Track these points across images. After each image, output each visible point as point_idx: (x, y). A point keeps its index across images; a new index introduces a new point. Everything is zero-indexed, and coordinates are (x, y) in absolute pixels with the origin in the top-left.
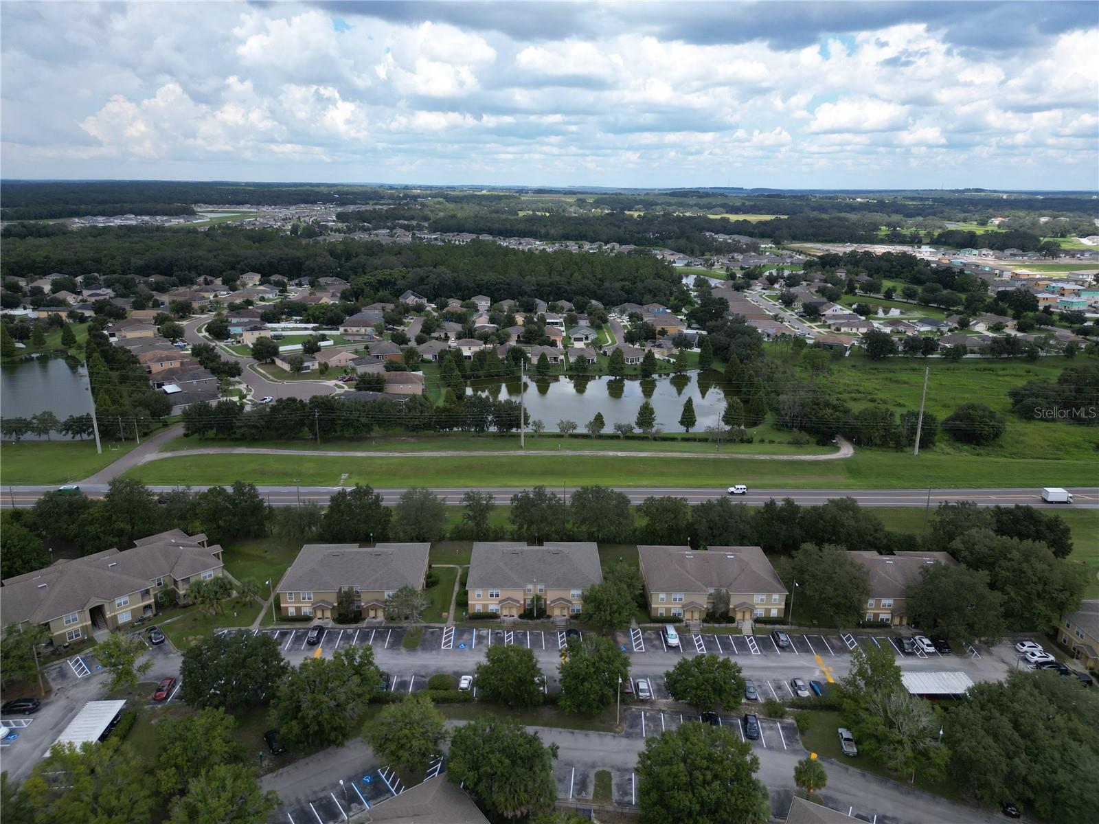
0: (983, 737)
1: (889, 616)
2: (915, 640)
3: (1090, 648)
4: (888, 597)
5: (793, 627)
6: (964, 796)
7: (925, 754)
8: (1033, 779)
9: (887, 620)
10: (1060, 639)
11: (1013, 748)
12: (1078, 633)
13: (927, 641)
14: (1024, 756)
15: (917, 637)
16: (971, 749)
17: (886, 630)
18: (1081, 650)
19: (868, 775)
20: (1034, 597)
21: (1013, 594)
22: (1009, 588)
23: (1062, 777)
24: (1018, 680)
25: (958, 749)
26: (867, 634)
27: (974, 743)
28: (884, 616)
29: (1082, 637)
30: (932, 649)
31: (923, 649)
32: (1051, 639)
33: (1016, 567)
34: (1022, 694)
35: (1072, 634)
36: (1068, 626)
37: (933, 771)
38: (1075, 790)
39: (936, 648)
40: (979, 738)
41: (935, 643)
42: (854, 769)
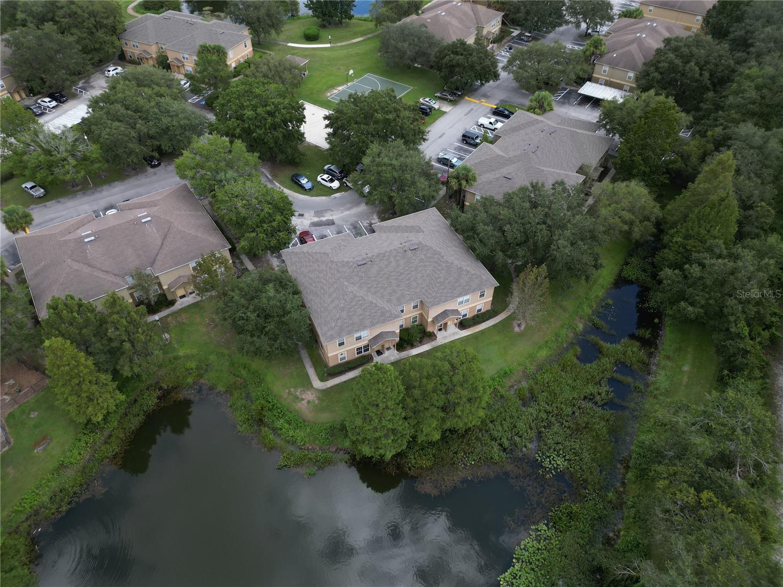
1: (8, 96)
2: (39, 104)
3: (145, 51)
10: (128, 58)
12: (134, 46)
13: (47, 100)
15: (39, 101)
19: (62, 200)
29: (137, 47)
30: (54, 103)
31: (48, 107)
35: (133, 49)
36: (126, 44)
39: (57, 102)
41: (53, 97)
42: (50, 202)
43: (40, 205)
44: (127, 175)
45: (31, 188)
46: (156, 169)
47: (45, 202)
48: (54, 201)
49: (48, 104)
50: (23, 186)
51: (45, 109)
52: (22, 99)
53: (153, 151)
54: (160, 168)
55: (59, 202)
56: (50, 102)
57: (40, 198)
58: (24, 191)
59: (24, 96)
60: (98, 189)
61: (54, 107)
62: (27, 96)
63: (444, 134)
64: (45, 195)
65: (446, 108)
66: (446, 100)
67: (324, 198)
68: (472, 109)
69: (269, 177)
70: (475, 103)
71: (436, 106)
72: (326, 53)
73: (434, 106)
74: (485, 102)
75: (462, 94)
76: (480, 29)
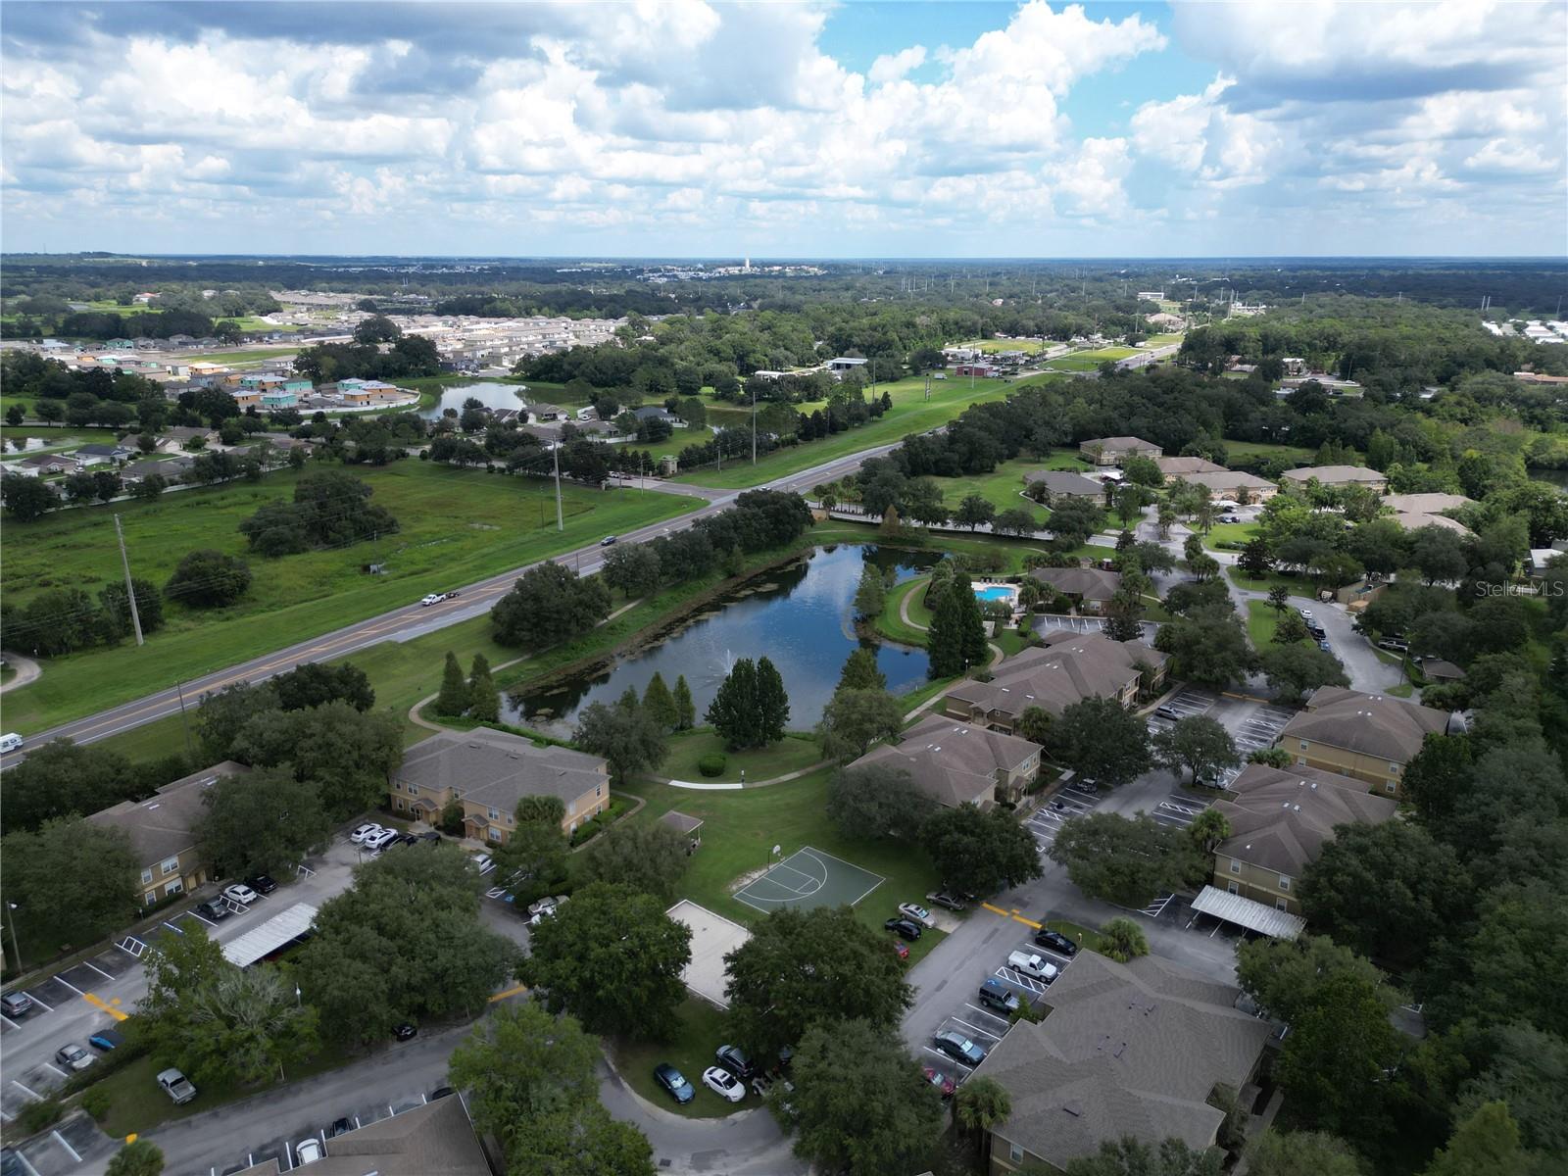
0: (349, 966)
1: (178, 882)
2: (226, 895)
3: (427, 800)
4: (168, 856)
5: (30, 975)
6: (351, 1053)
7: (288, 1032)
8: (415, 981)
9: (178, 888)
10: (395, 807)
11: (385, 958)
12: (410, 790)
13: (242, 889)
14: (400, 960)
15: (227, 891)
16: (341, 988)
17: (180, 903)
18: (418, 807)
19: (222, 1110)
20: (353, 769)
21: (328, 777)
22: (321, 772)
23: (444, 958)
24: (365, 876)
25: (326, 998)
26: (154, 922)
27: (342, 979)
28: (172, 884)
29: (416, 792)
30: (252, 895)
31: (240, 902)
32: (387, 810)
33: (320, 741)
34: (376, 888)
35: (406, 795)
36: (398, 787)
37: (305, 1046)
38: (459, 963)
39: (256, 891)
40: (345, 969)
41: (252, 884)
42: (199, 1116)
43: (180, 1121)
44: (351, 1057)
45: (173, 1084)
46: (408, 1043)
47: (190, 1115)
48: (207, 1113)
49: (242, 897)
50: (160, 1077)
51: (233, 906)
52: (199, 884)
53: (409, 1015)
54: (413, 1041)
55: (216, 1115)
56: (245, 893)
57: (184, 1104)
58: (160, 1089)
59: (203, 879)
60: (293, 1089)
61: (248, 904)
62: (209, 879)
63: (945, 982)
64: (194, 1098)
65: (948, 926)
66: (948, 908)
67: (713, 1122)
68: (996, 930)
69: (613, 1067)
70: (1001, 916)
71: (930, 922)
72: (734, 802)
73: (925, 921)
74: (1020, 916)
75: (976, 897)
76: (1002, 774)
